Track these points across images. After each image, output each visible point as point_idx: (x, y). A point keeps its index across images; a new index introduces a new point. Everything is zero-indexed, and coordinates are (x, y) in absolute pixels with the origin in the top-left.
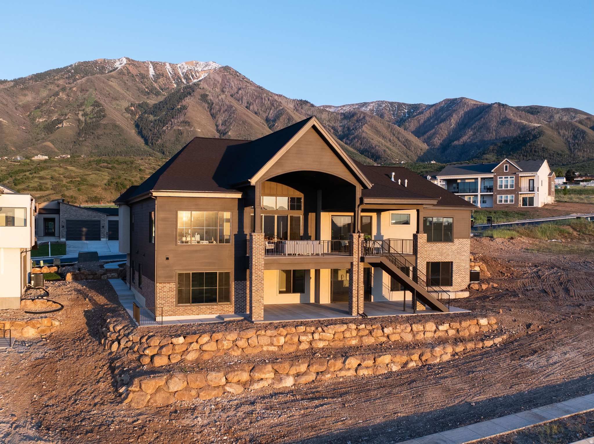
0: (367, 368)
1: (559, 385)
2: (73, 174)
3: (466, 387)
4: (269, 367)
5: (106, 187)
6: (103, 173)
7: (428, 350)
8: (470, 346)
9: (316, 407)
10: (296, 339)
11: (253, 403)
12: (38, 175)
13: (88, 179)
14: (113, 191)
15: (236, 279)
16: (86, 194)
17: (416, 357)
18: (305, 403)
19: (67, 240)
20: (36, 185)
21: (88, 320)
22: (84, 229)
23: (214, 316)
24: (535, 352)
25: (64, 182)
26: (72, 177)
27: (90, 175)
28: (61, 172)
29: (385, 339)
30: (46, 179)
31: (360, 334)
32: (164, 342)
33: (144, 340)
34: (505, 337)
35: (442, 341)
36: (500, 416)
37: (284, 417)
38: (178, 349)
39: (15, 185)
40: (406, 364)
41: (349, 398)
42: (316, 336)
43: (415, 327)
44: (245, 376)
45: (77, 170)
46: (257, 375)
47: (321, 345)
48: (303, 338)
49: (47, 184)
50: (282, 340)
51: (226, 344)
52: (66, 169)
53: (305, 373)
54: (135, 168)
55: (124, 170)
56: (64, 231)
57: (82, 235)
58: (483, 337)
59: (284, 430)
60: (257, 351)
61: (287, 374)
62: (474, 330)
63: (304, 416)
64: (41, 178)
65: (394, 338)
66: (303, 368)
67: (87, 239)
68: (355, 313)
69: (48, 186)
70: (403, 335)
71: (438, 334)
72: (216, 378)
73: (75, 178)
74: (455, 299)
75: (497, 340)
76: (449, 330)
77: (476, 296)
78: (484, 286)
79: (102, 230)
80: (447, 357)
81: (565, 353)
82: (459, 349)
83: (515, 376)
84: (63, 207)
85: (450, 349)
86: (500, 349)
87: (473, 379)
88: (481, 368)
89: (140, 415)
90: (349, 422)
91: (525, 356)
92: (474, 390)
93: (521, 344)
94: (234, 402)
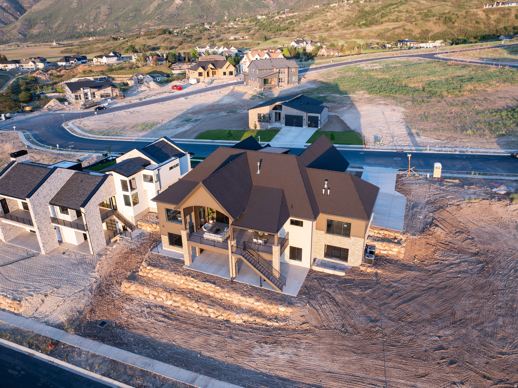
0: (200, 310)
2: (423, 7)
4: (165, 294)
5: (437, 21)
7: (236, 314)
8: (259, 320)
10: (188, 283)
11: (148, 307)
12: (398, 9)
14: (441, 24)
16: (421, 27)
17: (225, 315)
18: (160, 317)
19: (286, 125)
20: (394, 17)
24: (275, 342)
25: (415, 14)
27: (435, 6)
28: (414, 6)
30: (403, 12)
31: (215, 291)
32: (145, 266)
34: (282, 324)
35: (248, 311)
36: (188, 369)
39: (381, 18)
40: (219, 316)
41: (175, 323)
42: (196, 285)
43: (243, 298)
44: (156, 294)
46: (160, 295)
47: (197, 289)
48: (190, 284)
49: (402, 16)
50: (182, 281)
51: (162, 276)
56: (284, 121)
57: (293, 123)
58: (276, 318)
59: (139, 326)
60: (171, 282)
61: (171, 299)
64: (400, 12)
65: (228, 299)
66: (179, 299)
67: (296, 126)
70: (234, 299)
71: (252, 306)
72: (146, 290)
73: (423, 10)
74: (330, 275)
75: (276, 324)
76: (260, 306)
77: (347, 277)
78: (369, 270)
79: (304, 122)
80: (240, 322)
81: (283, 353)
82: (251, 319)
83: (238, 352)
84: (284, 107)
85: (246, 318)
86: (268, 330)
87: (224, 342)
88: (237, 338)
89: (119, 295)
90: (157, 335)
91: (266, 343)
92: (213, 349)
93: (279, 334)
94: (145, 303)
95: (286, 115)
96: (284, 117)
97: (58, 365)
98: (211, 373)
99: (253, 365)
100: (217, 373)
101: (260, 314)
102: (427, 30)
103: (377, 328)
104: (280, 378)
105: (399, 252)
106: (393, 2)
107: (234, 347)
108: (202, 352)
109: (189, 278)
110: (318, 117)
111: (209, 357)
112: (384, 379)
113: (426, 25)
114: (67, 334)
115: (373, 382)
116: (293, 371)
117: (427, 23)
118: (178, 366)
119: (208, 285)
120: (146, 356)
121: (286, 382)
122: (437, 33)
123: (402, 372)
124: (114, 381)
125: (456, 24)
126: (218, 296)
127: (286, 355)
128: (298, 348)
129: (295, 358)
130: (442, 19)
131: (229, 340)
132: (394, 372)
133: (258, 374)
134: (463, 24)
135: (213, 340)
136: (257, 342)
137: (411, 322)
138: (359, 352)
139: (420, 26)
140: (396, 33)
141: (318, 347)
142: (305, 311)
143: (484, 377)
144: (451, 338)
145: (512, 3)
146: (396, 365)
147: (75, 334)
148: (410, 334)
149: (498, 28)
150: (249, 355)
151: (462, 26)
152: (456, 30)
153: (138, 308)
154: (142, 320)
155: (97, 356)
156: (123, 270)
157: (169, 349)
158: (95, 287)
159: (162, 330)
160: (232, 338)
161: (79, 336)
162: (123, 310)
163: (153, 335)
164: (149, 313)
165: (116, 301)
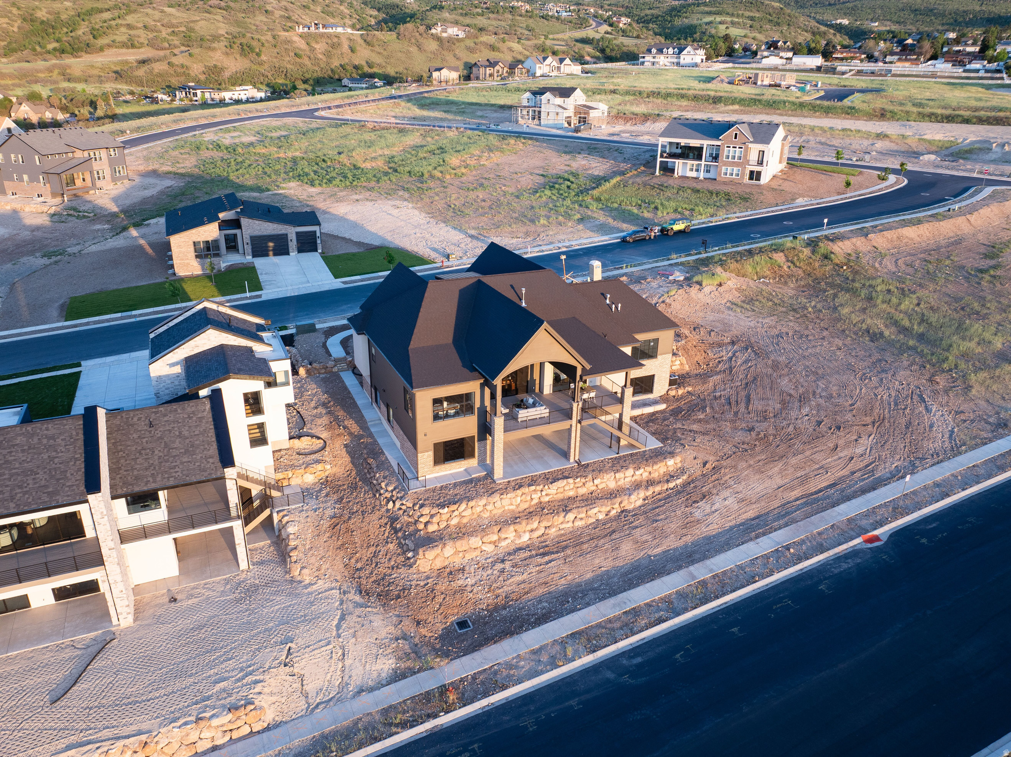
0: (581, 519)
1: (714, 536)
2: (174, 21)
3: (649, 538)
4: (512, 528)
5: (228, 50)
6: (215, 17)
7: (626, 497)
8: (658, 489)
9: (547, 563)
10: (529, 498)
11: (503, 561)
12: (124, 22)
13: (197, 28)
14: (238, 56)
15: (479, 440)
16: (201, 61)
17: (617, 506)
18: (539, 560)
19: (254, 256)
20: (124, 38)
22: (271, 244)
23: (462, 469)
24: (704, 497)
25: (164, 34)
26: (173, 26)
27: (197, 21)
28: (156, 18)
29: (594, 488)
30: (137, 28)
31: (577, 485)
32: (433, 512)
33: (417, 508)
34: (685, 477)
35: (637, 486)
36: (669, 574)
37: (525, 576)
38: (445, 517)
39: (94, 37)
40: (609, 511)
41: (569, 552)
42: (544, 493)
43: (618, 475)
44: (495, 537)
45: (178, 14)
46: (503, 536)
47: (547, 499)
48: (533, 496)
49: (139, 37)
50: (519, 499)
51: (479, 509)
52: (163, 11)
53: (537, 529)
54: (260, 8)
55: (244, 11)
56: (249, 249)
57: (268, 251)
58: (670, 477)
59: (526, 586)
60: (500, 511)
61: (525, 532)
62: (663, 470)
63: (540, 572)
64: (129, 27)
65: (600, 487)
66: (535, 525)
67: (275, 254)
68: (572, 460)
69: (142, 40)
70: (608, 483)
71: (635, 478)
72: (475, 541)
73: (177, 27)
74: (654, 414)
75: (679, 482)
76: (642, 474)
77: (671, 408)
78: (680, 392)
79: (290, 244)
80: (639, 503)
81: (725, 499)
82: (649, 493)
83: (685, 526)
84: (244, 221)
85: (642, 494)
86: (679, 492)
87: (655, 529)
88: (663, 517)
89: (428, 578)
90: (569, 578)
91: (696, 502)
92: (655, 542)
93: (695, 487)
94: (490, 560)
95: (251, 237)
96: (249, 242)
97: (507, 698)
98: (694, 560)
99: (716, 527)
100: (697, 556)
101: (650, 483)
102: (215, 66)
103: (762, 434)
104: (753, 519)
105: (682, 364)
106: (99, 5)
107: (672, 526)
108: (650, 553)
109: (525, 490)
110: (315, 232)
111: (664, 552)
112: (818, 466)
113: (211, 57)
114: (437, 671)
115: (816, 473)
116: (754, 506)
117: (211, 53)
118: (652, 580)
119: (561, 483)
120: (600, 600)
121: (761, 519)
122: (236, 73)
123: (822, 454)
124: (617, 644)
125: (264, 58)
126: (583, 491)
127: (730, 499)
128: (730, 486)
129: (740, 496)
130: (235, 46)
131: (658, 524)
132: (817, 457)
133: (731, 529)
134: (276, 57)
135: (640, 536)
136: (687, 507)
138: (777, 458)
139: (199, 57)
140: (156, 71)
141: (744, 475)
142: (690, 453)
143: (864, 425)
144: (814, 412)
145: (337, 27)
147: (451, 660)
149: (333, 67)
150: (698, 522)
151: (275, 60)
152: (266, 66)
153: (489, 572)
154: (520, 578)
155: (541, 649)
156: (372, 549)
157: (610, 578)
158: (357, 598)
159: (566, 569)
160: (657, 521)
161: (464, 658)
162: (469, 589)
163: (563, 581)
164: (515, 566)
165: (438, 587)
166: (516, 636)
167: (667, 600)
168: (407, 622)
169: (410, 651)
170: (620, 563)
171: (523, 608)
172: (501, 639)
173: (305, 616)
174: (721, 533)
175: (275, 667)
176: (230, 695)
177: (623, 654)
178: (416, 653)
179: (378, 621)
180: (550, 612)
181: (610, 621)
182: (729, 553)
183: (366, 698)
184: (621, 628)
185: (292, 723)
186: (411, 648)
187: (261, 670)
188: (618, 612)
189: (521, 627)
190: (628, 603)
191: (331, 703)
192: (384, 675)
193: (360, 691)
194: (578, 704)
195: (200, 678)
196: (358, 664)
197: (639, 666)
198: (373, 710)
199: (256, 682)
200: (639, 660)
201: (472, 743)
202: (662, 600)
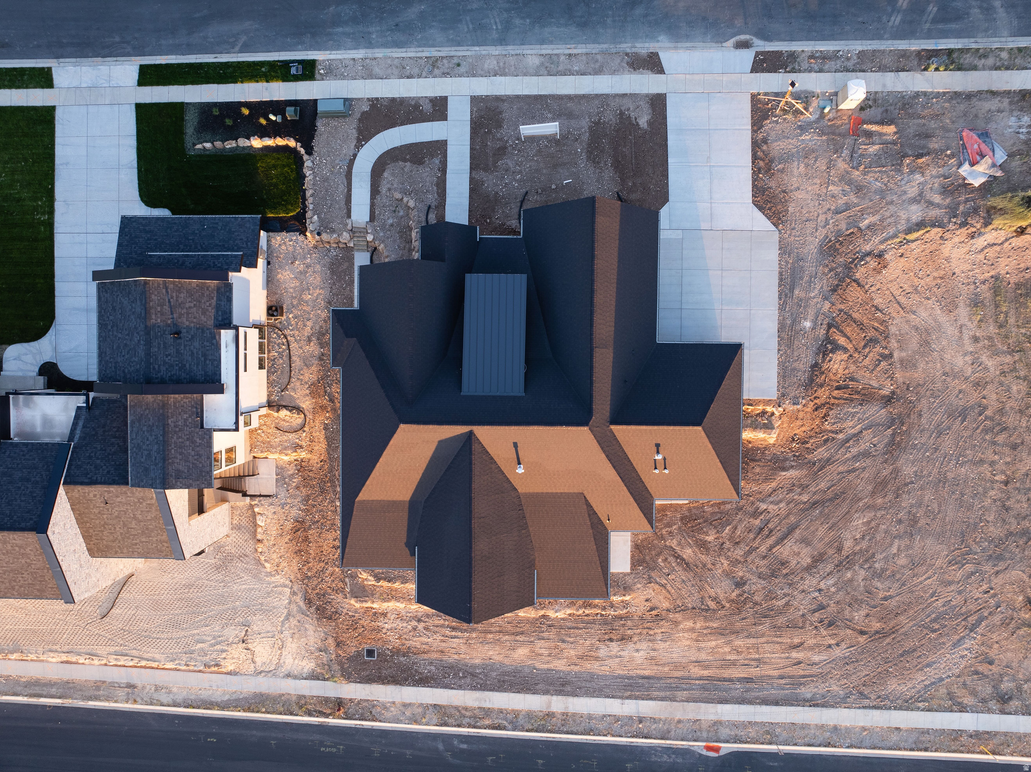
3: (546, 652)
8: (590, 610)
9: (452, 637)
18: (448, 632)
21: (329, 445)
24: (622, 639)
34: (622, 612)
36: (534, 693)
59: (427, 648)
63: (443, 642)
81: (637, 651)
83: (581, 657)
87: (556, 647)
88: (571, 640)
89: (356, 612)
90: (462, 656)
91: (611, 640)
92: (547, 658)
93: (624, 625)
94: (409, 615)
97: (373, 726)
98: (563, 691)
99: (607, 668)
100: (568, 688)
103: (746, 595)
104: (644, 677)
107: (572, 652)
108: (536, 665)
111: (548, 670)
112: (757, 656)
114: (339, 685)
115: (746, 662)
116: (656, 668)
118: (519, 692)
120: (471, 689)
121: (652, 681)
123: (777, 646)
127: (642, 652)
128: (654, 640)
129: (653, 654)
131: (563, 646)
132: (767, 647)
133: (617, 677)
135: (541, 648)
136: (599, 641)
137: (787, 574)
141: (678, 635)
142: (650, 592)
144: (833, 589)
146: (770, 639)
147: (350, 682)
148: (785, 595)
150: (597, 659)
153: (405, 625)
154: (426, 640)
155: (410, 704)
156: (322, 564)
157: (492, 670)
158: (302, 604)
159: (463, 648)
160: (564, 641)
161: (359, 685)
162: (384, 631)
163: (456, 657)
164: (426, 629)
165: (361, 622)
166: (398, 686)
167: (516, 713)
168: (331, 641)
169: (326, 663)
170: (507, 661)
171: (416, 663)
172: (388, 683)
173: (261, 604)
174: (606, 676)
175: (235, 643)
176: (206, 655)
177: (459, 736)
178: (329, 666)
179: (310, 629)
180: (432, 678)
181: (466, 709)
182: (594, 700)
183: (290, 682)
184: (470, 718)
185: (245, 677)
186: (327, 661)
187: (226, 642)
188: (476, 704)
189: (406, 680)
190: (488, 702)
191: (269, 675)
192: (305, 670)
193: (288, 676)
194: (410, 755)
195: (189, 633)
196: (291, 657)
197: (462, 751)
198: (292, 692)
199: (223, 651)
200: (465, 746)
201: (341, 744)
202: (513, 710)
